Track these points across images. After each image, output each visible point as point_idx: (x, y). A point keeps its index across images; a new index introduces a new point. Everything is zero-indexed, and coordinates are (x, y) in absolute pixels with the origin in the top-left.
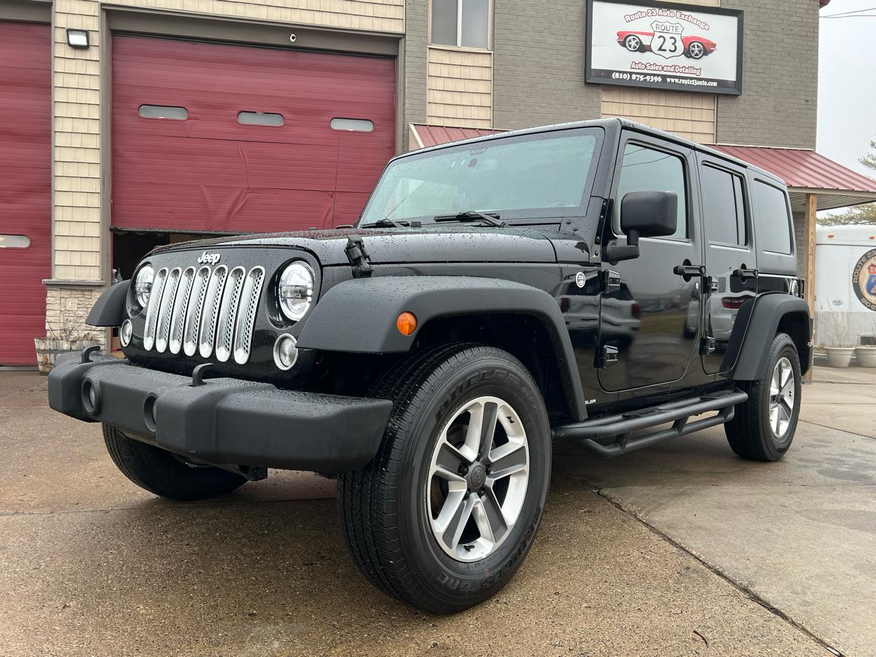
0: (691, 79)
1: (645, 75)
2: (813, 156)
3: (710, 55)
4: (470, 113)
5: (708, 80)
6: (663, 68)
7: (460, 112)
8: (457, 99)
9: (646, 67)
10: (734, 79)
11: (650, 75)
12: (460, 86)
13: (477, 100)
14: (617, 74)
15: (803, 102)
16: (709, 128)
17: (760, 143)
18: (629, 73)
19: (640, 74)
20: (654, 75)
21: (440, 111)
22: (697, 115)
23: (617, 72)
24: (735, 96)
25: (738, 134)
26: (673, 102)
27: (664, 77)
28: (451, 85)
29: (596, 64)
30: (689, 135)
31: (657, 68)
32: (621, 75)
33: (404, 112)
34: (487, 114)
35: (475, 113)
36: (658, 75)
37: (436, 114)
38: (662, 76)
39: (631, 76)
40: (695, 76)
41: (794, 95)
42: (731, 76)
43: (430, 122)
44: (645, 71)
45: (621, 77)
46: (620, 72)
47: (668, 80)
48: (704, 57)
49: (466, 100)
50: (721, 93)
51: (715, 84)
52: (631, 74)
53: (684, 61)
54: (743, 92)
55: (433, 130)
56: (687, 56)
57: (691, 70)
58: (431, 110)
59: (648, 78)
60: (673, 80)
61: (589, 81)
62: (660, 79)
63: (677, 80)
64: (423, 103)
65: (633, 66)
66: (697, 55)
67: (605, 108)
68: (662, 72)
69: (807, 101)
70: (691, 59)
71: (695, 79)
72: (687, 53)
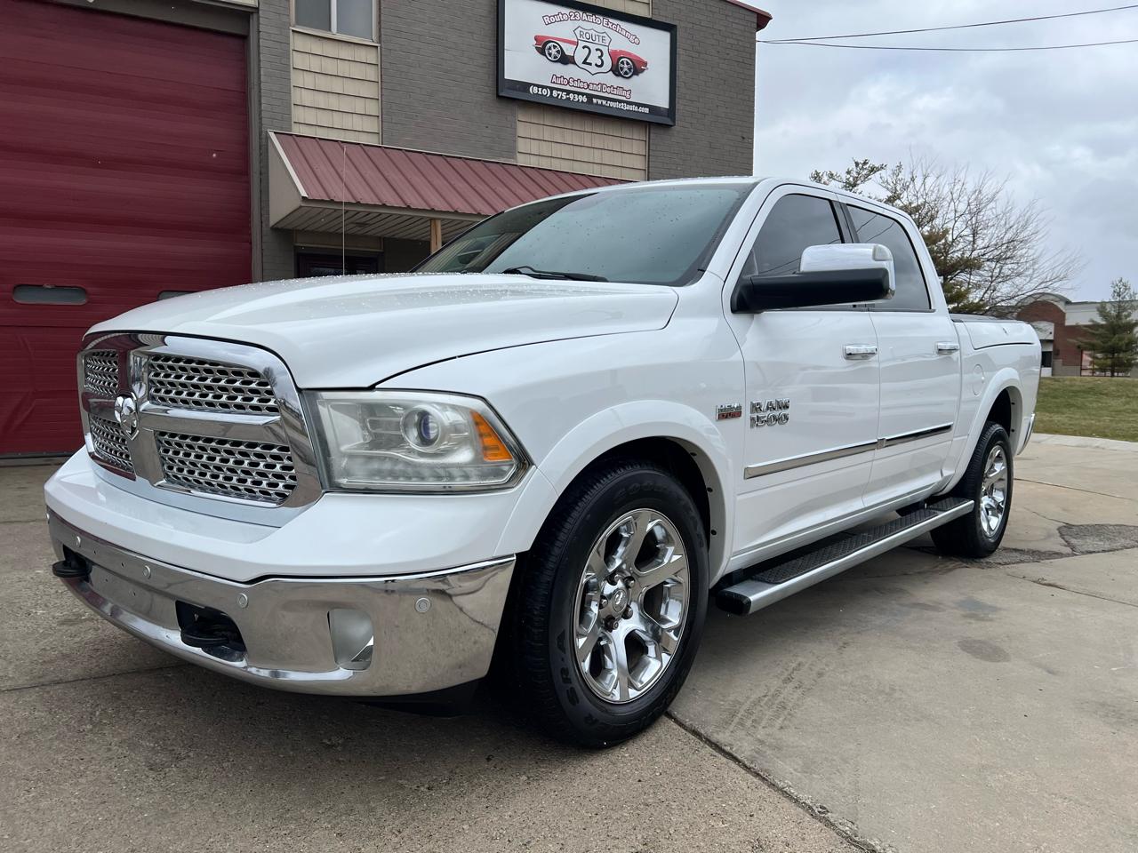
0: (620, 101)
1: (568, 92)
3: (641, 75)
4: (348, 122)
5: (639, 105)
6: (588, 86)
7: (337, 120)
8: (333, 102)
9: (569, 82)
10: (667, 107)
11: (574, 92)
12: (337, 85)
13: (359, 106)
14: (536, 89)
15: (740, 139)
16: (641, 164)
18: (550, 88)
19: (563, 90)
20: (579, 93)
21: (310, 117)
22: (626, 147)
23: (535, 85)
24: (668, 126)
25: (672, 172)
26: (600, 127)
27: (590, 97)
28: (323, 83)
29: (510, 74)
30: (619, 169)
31: (581, 85)
32: (540, 89)
33: (260, 114)
34: (373, 126)
35: (358, 123)
36: (583, 94)
37: (304, 120)
38: (587, 95)
39: (551, 93)
40: (624, 99)
41: (730, 130)
42: (664, 103)
43: (296, 130)
44: (568, 88)
45: (540, 93)
46: (538, 86)
47: (595, 100)
48: (635, 77)
49: (345, 104)
50: (654, 122)
51: (647, 110)
52: (552, 89)
53: (611, 79)
54: (676, 123)
55: (301, 142)
56: (617, 75)
57: (620, 92)
58: (298, 114)
59: (571, 96)
60: (600, 102)
61: (501, 94)
62: (585, 99)
63: (604, 102)
64: (286, 105)
65: (554, 80)
66: (626, 73)
67: (522, 129)
68: (587, 91)
69: (743, 138)
70: (620, 78)
71: (624, 102)
72: (616, 70)
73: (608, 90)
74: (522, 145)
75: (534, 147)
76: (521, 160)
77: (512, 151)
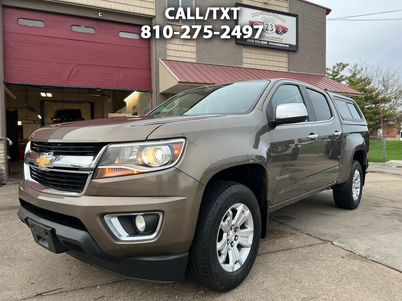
0: (279, 43)
1: (260, 41)
2: (325, 77)
3: (286, 33)
4: (185, 54)
5: (285, 44)
6: (268, 38)
7: (182, 54)
8: (180, 48)
10: (295, 44)
12: (181, 42)
13: (189, 49)
14: (249, 40)
15: (321, 55)
16: (286, 65)
17: (306, 72)
18: (254, 39)
20: (264, 41)
22: (281, 59)
24: (295, 51)
25: (297, 68)
26: (271, 53)
27: (268, 42)
30: (278, 68)
31: (265, 38)
33: (156, 53)
34: (194, 55)
35: (189, 55)
36: (266, 41)
37: (171, 55)
39: (255, 41)
41: (317, 52)
43: (169, 58)
44: (260, 39)
45: (251, 41)
47: (270, 43)
48: (284, 34)
49: (184, 48)
50: (290, 50)
51: (288, 46)
53: (276, 35)
54: (299, 50)
55: (171, 62)
56: (277, 33)
57: (279, 40)
58: (169, 53)
59: (262, 42)
61: (238, 42)
62: (266, 43)
63: (273, 44)
64: (165, 49)
66: (281, 33)
67: (245, 55)
68: (267, 40)
69: (322, 55)
70: (279, 35)
72: (277, 32)
73: (275, 39)
74: (245, 60)
75: (249, 61)
76: (244, 66)
77: (241, 63)
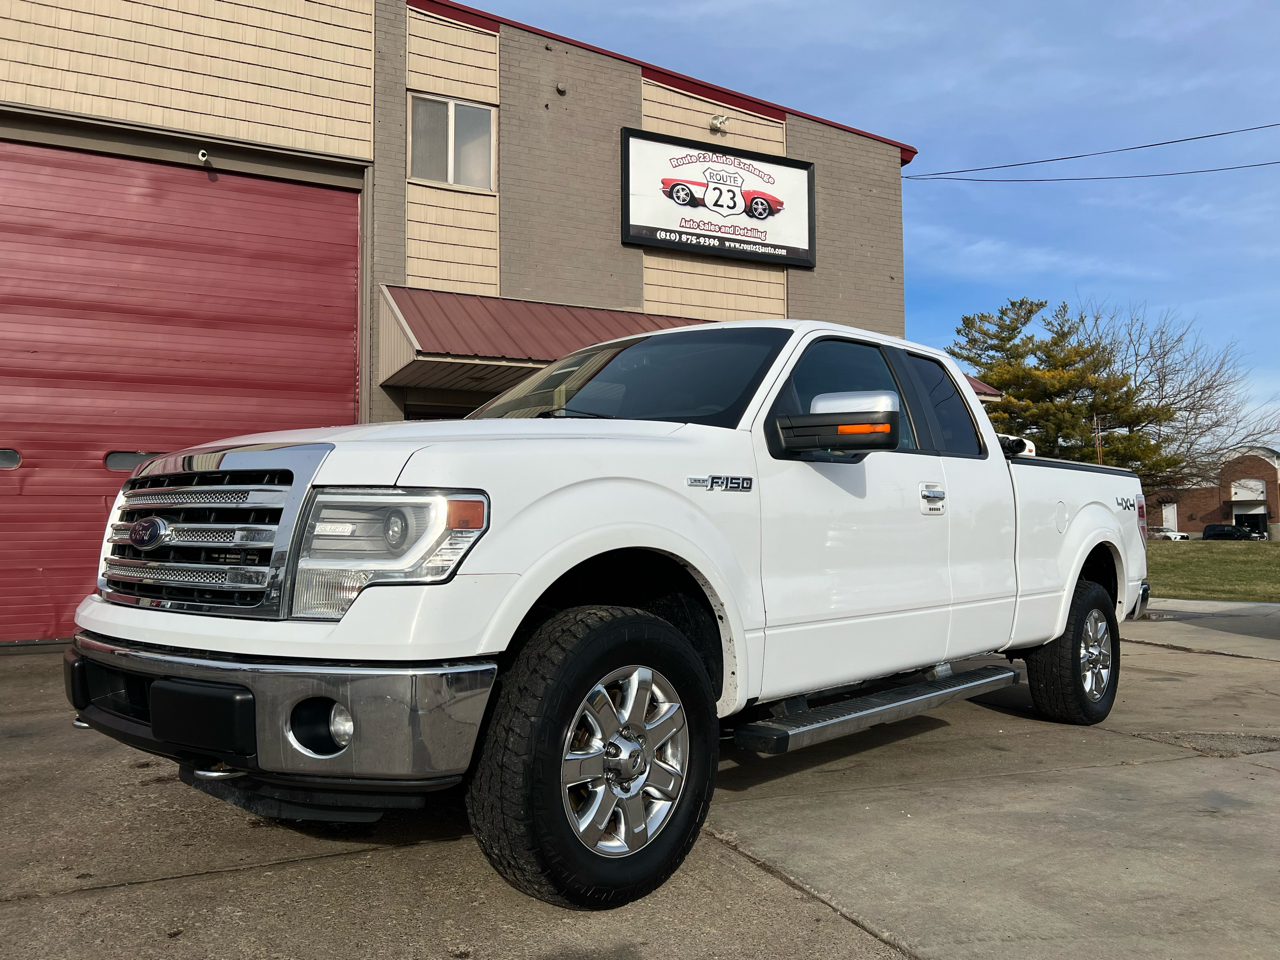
0: (755, 244)
1: (698, 236)
3: (776, 215)
4: (465, 273)
5: (775, 247)
6: (720, 229)
7: (455, 271)
8: (449, 253)
9: (699, 226)
10: (807, 248)
11: (705, 236)
12: (454, 236)
13: (478, 256)
14: (663, 234)
15: (888, 280)
16: (779, 307)
18: (678, 232)
19: (692, 234)
20: (710, 237)
21: (424, 268)
22: (764, 290)
23: (662, 230)
24: (807, 268)
26: (733, 272)
27: (722, 240)
28: (442, 234)
29: (637, 218)
31: (712, 228)
32: (673, 234)
33: (372, 267)
34: (491, 276)
35: (474, 274)
36: (714, 238)
37: (421, 274)
38: (719, 238)
39: (680, 237)
40: (759, 241)
41: (877, 270)
42: (802, 243)
43: (409, 283)
44: (698, 231)
45: (668, 238)
46: (666, 231)
47: (727, 244)
48: (770, 217)
49: (460, 254)
50: (792, 264)
51: (784, 252)
52: (681, 233)
53: (745, 221)
54: (818, 263)
55: (416, 295)
56: (748, 215)
57: (755, 233)
58: (412, 266)
59: (702, 240)
60: (732, 245)
61: (627, 239)
62: (716, 243)
63: (737, 245)
64: (401, 258)
65: (683, 224)
66: (761, 214)
67: (649, 276)
68: (719, 234)
69: (892, 278)
70: (754, 219)
71: (759, 244)
72: (749, 211)
73: (742, 232)
74: (649, 292)
75: (663, 294)
76: (649, 309)
77: (639, 299)
